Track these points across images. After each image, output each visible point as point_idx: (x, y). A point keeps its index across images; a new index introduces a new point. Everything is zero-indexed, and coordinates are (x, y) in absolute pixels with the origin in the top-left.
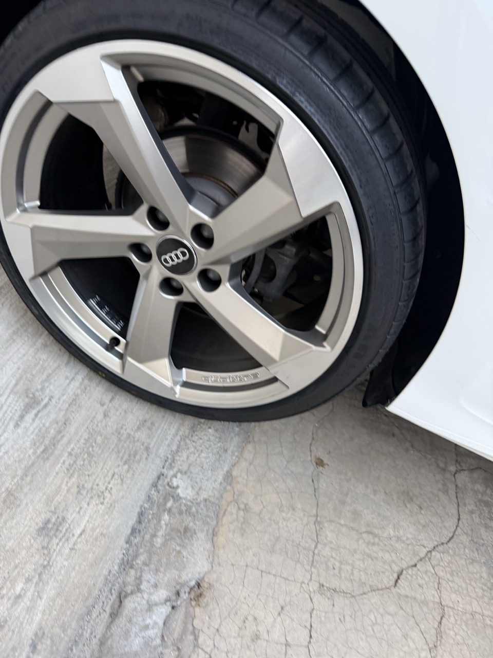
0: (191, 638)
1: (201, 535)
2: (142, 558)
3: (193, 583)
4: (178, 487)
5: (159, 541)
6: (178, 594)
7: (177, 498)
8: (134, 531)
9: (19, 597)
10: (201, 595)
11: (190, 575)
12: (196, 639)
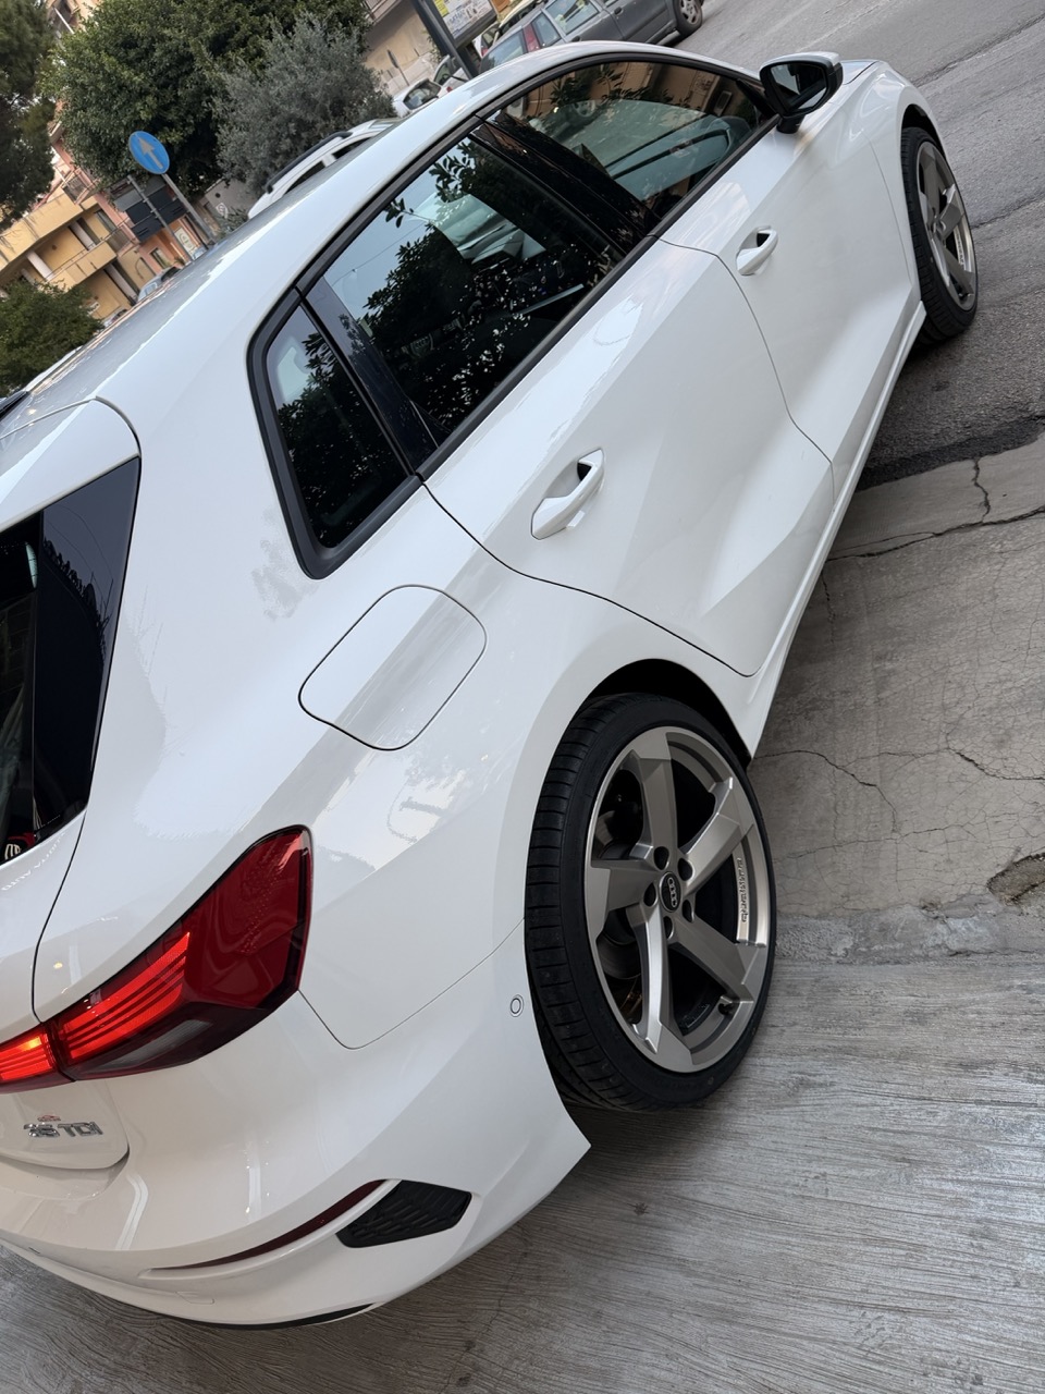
0: (964, 899)
1: (882, 918)
2: (917, 951)
3: (924, 911)
4: (845, 949)
5: (898, 946)
6: (937, 918)
7: (855, 946)
8: (898, 963)
9: (979, 1013)
10: (931, 904)
11: (919, 915)
12: (964, 896)
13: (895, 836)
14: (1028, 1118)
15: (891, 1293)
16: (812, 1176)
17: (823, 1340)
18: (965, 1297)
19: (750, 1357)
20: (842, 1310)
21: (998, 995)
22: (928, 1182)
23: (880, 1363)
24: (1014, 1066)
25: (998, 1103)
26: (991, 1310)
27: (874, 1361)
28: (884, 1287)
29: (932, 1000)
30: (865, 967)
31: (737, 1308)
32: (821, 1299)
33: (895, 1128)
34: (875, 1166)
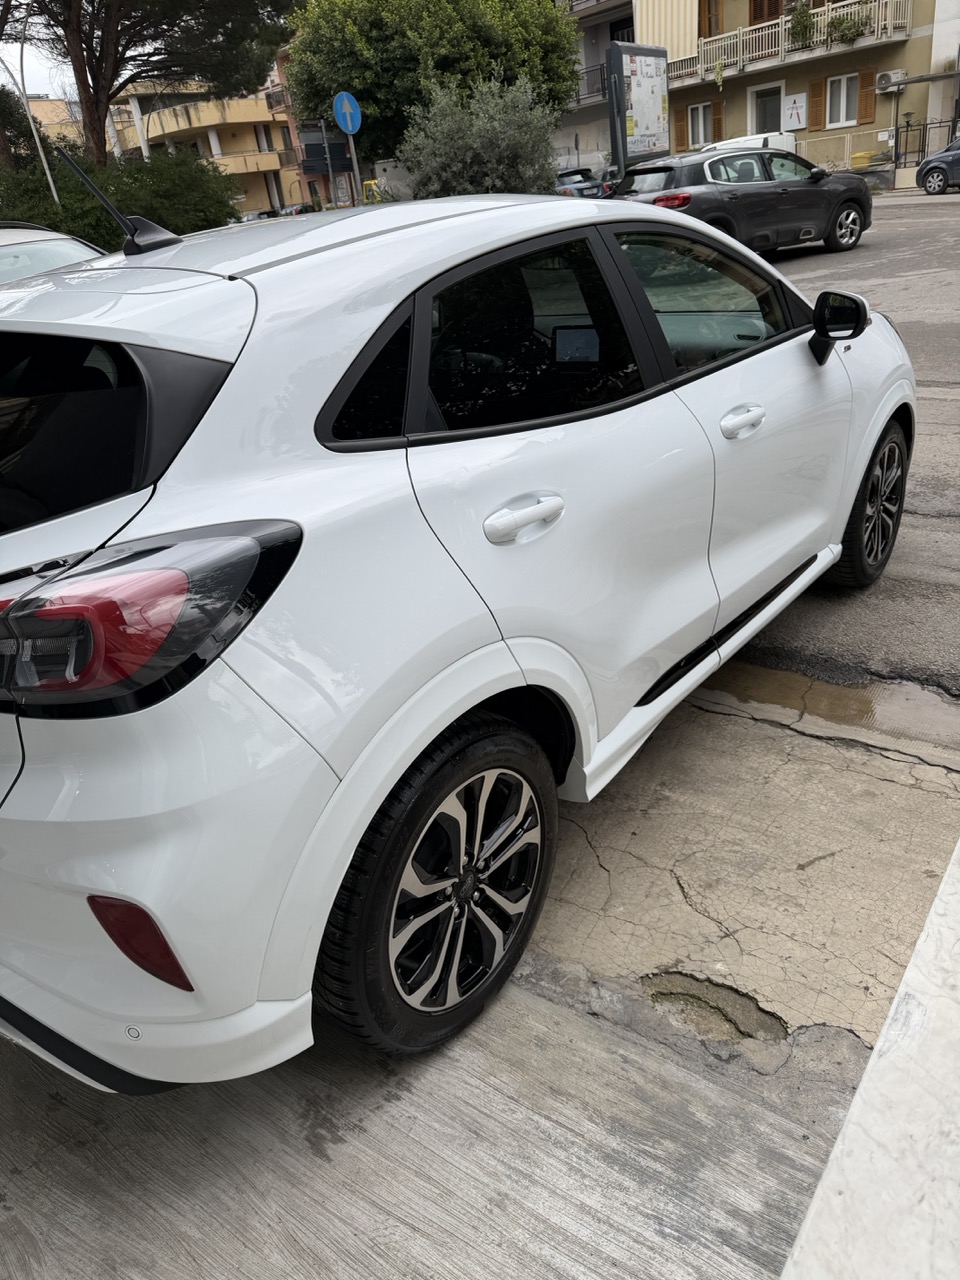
0: (621, 979)
1: (559, 966)
2: (568, 999)
4: (522, 975)
5: (558, 989)
6: (595, 983)
8: (550, 1000)
12: (622, 976)
13: (601, 913)
14: (573, 1143)
15: (413, 1213)
16: (407, 1115)
17: (349, 1224)
18: (461, 1237)
19: (293, 1213)
20: (374, 1210)
21: (604, 1055)
22: (482, 1154)
23: (379, 1255)
24: (585, 1105)
25: (560, 1124)
26: (474, 1253)
27: (376, 1252)
28: (411, 1208)
29: (558, 1036)
30: (527, 993)
31: (304, 1179)
32: (364, 1198)
33: (483, 1109)
34: (454, 1128)
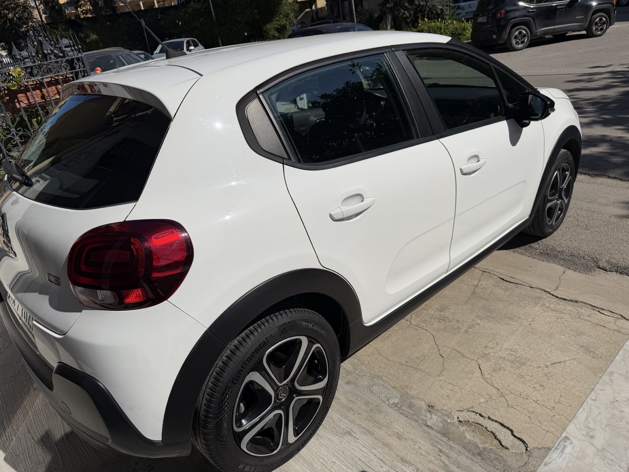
1: (413, 401)
2: (416, 418)
3: (427, 407)
4: (394, 402)
5: (411, 412)
6: (429, 411)
7: (397, 404)
8: (406, 417)
10: (432, 406)
12: (444, 410)
13: (437, 378)
21: (430, 447)
29: (408, 434)
30: (395, 411)
